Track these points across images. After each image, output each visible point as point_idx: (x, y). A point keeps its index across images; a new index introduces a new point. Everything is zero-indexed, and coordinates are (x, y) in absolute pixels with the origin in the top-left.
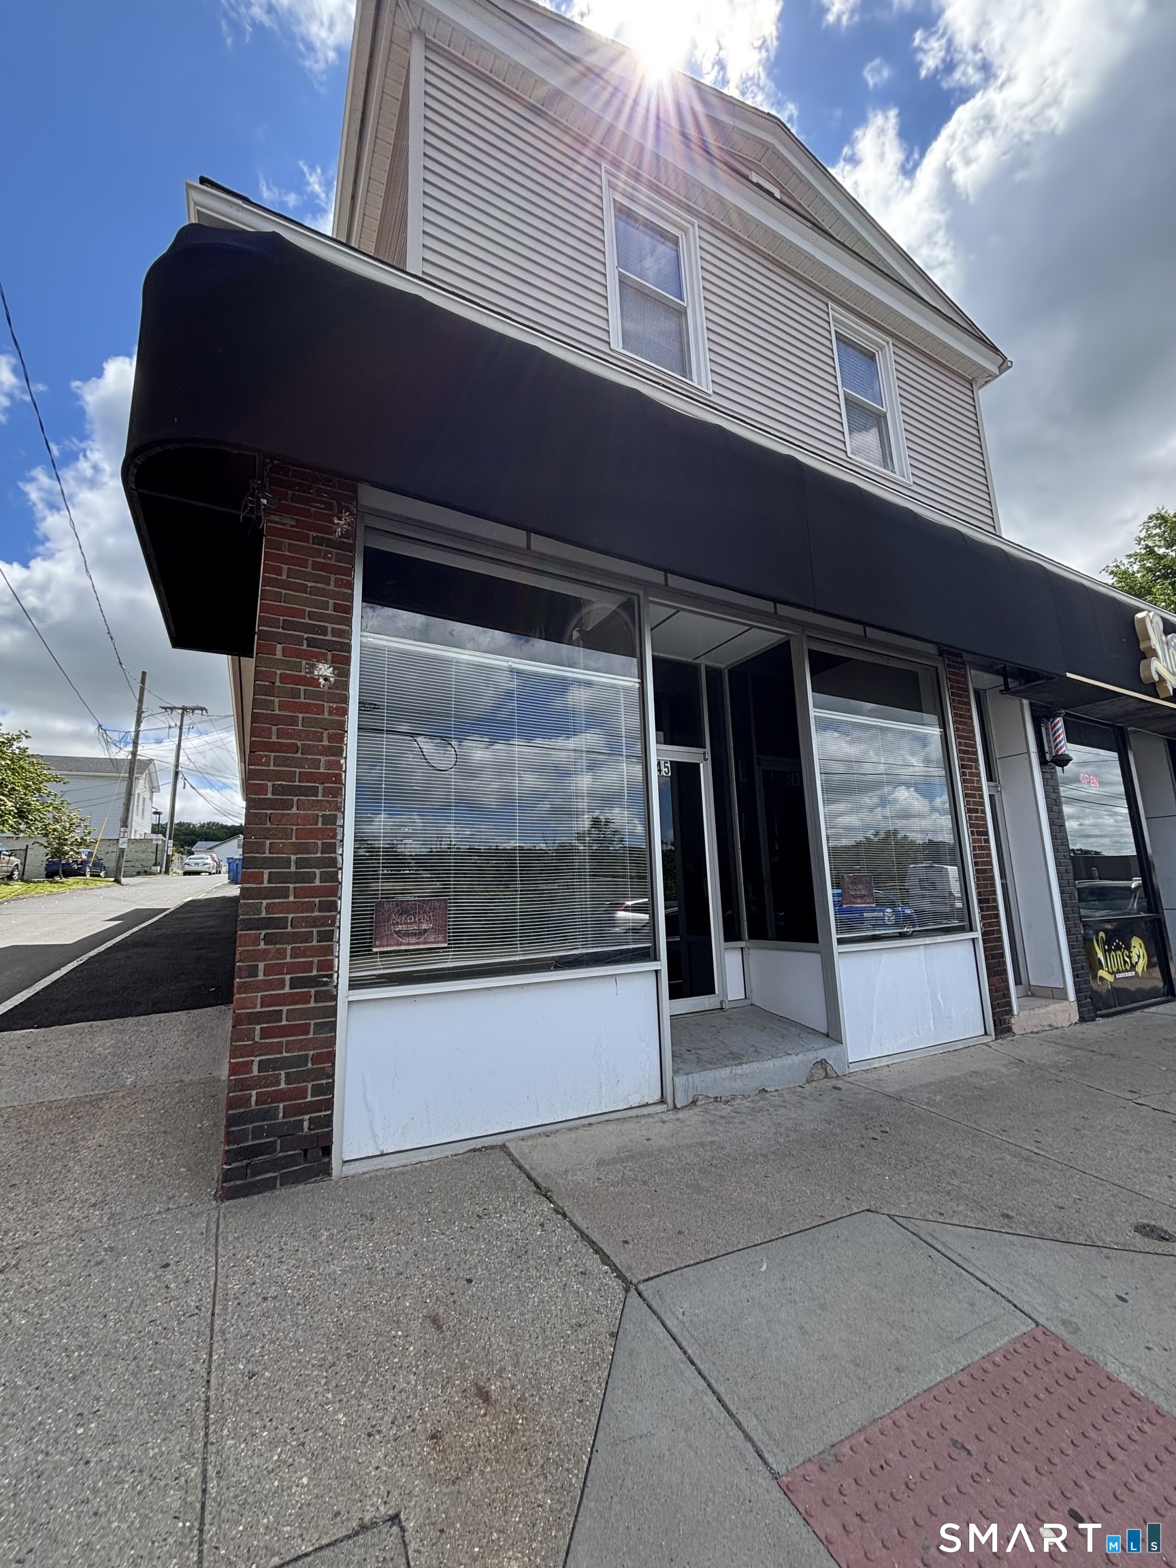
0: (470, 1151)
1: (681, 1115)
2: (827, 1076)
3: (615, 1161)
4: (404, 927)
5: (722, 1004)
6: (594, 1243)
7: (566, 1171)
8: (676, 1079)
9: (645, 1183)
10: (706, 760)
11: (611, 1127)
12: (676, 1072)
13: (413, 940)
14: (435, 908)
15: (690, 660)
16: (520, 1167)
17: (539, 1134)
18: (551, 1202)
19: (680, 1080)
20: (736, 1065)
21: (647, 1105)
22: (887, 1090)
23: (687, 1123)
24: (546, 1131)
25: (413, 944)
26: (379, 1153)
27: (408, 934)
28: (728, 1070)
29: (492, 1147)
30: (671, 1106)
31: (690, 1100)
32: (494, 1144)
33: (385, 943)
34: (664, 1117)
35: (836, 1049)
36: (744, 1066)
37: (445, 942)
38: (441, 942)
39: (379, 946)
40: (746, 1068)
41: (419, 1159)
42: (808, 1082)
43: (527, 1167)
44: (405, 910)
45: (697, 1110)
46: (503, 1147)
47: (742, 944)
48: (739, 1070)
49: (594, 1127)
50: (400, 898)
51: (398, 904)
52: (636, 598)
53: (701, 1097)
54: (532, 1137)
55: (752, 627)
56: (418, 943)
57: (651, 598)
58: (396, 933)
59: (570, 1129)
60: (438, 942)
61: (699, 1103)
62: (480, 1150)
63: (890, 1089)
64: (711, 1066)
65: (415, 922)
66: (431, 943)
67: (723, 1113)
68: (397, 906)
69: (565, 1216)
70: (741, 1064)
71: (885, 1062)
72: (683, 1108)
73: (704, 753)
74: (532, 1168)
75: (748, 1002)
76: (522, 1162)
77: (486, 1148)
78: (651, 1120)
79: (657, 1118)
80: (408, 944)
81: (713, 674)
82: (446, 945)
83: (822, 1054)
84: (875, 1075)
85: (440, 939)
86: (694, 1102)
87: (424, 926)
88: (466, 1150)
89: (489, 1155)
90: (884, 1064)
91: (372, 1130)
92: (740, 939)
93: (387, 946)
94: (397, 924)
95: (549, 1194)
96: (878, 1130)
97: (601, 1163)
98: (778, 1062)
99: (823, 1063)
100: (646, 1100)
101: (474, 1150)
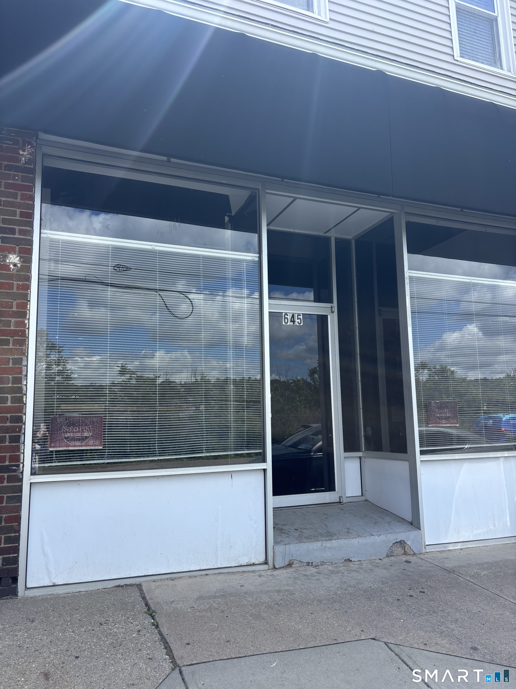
0: (116, 586)
1: (276, 573)
2: (405, 553)
3: (210, 597)
4: (72, 435)
5: (340, 499)
6: (167, 643)
7: (173, 601)
8: (275, 547)
9: (222, 611)
10: (333, 312)
11: (220, 577)
12: (276, 542)
13: (78, 443)
14: (93, 422)
15: (321, 234)
16: (144, 598)
17: (167, 579)
18: (153, 619)
19: (280, 548)
20: (326, 540)
21: (254, 564)
22: (446, 565)
23: (277, 577)
24: (172, 576)
25: (77, 446)
26: (52, 584)
27: (74, 439)
28: (319, 544)
29: (131, 585)
30: (271, 565)
31: (287, 563)
32: (134, 583)
33: (58, 445)
34: (263, 573)
35: (414, 534)
36: (333, 541)
37: (100, 445)
38: (98, 445)
39: (54, 447)
40: (334, 543)
41: (79, 590)
42: (387, 556)
43: (148, 598)
44: (72, 423)
45: (290, 570)
46: (139, 586)
47: (360, 454)
48: (328, 544)
49: (208, 577)
50: (68, 415)
51: (67, 418)
52: (257, 191)
53: (296, 562)
54: (161, 580)
55: (359, 208)
56: (81, 446)
57: (267, 191)
58: (66, 438)
59: (190, 577)
60: (95, 446)
61: (294, 566)
62: (122, 586)
63: (448, 565)
64: (307, 540)
65: (79, 432)
66: (90, 446)
67: (308, 573)
68: (66, 420)
69: (157, 627)
70: (331, 540)
71: (459, 546)
72: (280, 568)
73: (332, 307)
74: (151, 599)
75: (363, 498)
76: (146, 595)
77: (126, 585)
78: (253, 574)
79: (257, 574)
80: (75, 446)
81: (341, 244)
82: (101, 448)
83: (401, 537)
84: (444, 555)
85: (97, 443)
86: (290, 565)
87: (86, 434)
88: (112, 586)
89: (127, 589)
90: (459, 547)
91: (47, 569)
92: (358, 450)
93: (59, 447)
94: (67, 432)
95: (154, 614)
96: (418, 590)
97: (200, 598)
98: (361, 540)
99: (402, 543)
100: (253, 561)
101: (119, 586)
